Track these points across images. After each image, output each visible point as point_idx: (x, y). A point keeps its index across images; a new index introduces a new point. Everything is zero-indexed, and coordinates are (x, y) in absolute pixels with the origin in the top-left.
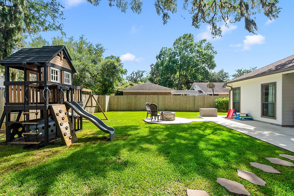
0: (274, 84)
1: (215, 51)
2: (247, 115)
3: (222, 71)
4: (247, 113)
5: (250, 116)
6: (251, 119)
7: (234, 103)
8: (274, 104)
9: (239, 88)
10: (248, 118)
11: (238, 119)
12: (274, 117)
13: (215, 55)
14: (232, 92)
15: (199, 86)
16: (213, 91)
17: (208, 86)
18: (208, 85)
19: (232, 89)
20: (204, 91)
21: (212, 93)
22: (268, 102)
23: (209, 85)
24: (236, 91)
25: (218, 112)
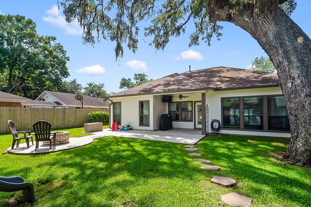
0: (148, 102)
1: (67, 56)
2: (128, 126)
3: (74, 82)
4: (128, 124)
5: (130, 127)
6: (131, 129)
7: (114, 116)
8: (148, 116)
9: (120, 103)
10: (129, 128)
11: (123, 130)
12: (148, 125)
13: (67, 61)
14: (112, 106)
15: (55, 96)
16: (82, 104)
17: (76, 98)
18: (76, 96)
19: (112, 102)
20: (65, 103)
21: (81, 106)
22: (143, 114)
23: (78, 97)
24: (117, 105)
25: (103, 125)
